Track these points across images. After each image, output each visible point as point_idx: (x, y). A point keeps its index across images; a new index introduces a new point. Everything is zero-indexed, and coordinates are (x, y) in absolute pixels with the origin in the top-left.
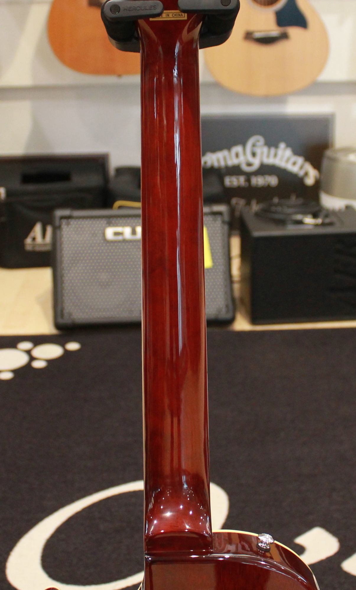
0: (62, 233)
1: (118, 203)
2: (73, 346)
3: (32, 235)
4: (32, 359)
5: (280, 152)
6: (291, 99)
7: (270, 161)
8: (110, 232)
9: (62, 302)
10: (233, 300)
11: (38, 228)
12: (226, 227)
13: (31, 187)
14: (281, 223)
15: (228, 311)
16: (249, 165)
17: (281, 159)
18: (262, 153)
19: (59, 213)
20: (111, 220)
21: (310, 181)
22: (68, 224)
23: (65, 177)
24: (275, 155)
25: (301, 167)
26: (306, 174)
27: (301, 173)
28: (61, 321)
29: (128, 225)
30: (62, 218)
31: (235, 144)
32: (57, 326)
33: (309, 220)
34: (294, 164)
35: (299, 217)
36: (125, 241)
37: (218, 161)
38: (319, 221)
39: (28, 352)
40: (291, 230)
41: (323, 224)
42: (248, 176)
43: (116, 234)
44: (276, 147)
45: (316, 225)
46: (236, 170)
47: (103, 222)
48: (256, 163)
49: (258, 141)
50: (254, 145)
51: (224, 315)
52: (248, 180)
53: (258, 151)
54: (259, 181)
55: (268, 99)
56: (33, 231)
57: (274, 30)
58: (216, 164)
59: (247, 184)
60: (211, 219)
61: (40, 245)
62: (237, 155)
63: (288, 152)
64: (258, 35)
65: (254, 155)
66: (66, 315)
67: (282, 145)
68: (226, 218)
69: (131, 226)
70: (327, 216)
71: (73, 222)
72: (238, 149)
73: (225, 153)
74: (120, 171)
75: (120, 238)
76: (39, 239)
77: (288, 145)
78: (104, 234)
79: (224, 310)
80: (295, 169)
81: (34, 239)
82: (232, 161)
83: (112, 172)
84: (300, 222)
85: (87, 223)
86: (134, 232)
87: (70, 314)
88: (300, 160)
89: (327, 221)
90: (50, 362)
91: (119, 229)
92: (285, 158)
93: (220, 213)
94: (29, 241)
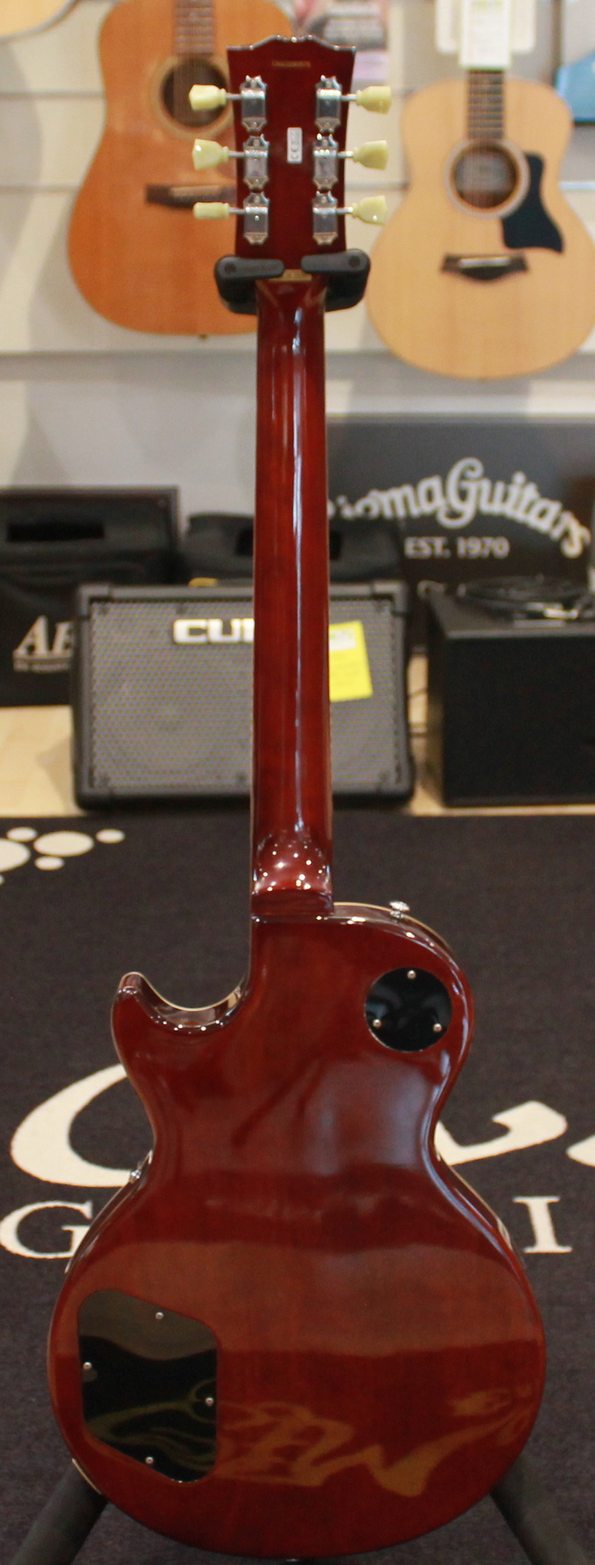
0: (94, 628)
1: (196, 582)
2: (111, 836)
3: (28, 640)
4: (35, 855)
5: (514, 491)
6: (536, 386)
7: (496, 508)
8: (182, 629)
9: (92, 756)
10: (410, 759)
11: (40, 628)
12: (399, 623)
13: (26, 548)
14: (505, 616)
15: (399, 780)
16: (454, 515)
17: (516, 506)
18: (479, 492)
19: (88, 591)
20: (184, 606)
21: (573, 549)
22: (104, 612)
23: (95, 531)
24: (505, 497)
25: (556, 522)
26: (566, 534)
27: (556, 533)
28: (87, 790)
29: (215, 617)
30: (93, 600)
31: (428, 474)
32: (81, 800)
33: (554, 611)
34: (542, 514)
35: (538, 606)
36: (209, 644)
37: (393, 505)
38: (574, 613)
39: (29, 844)
40: (522, 628)
41: (579, 620)
42: (452, 537)
43: (194, 632)
44: (508, 481)
45: (569, 621)
46: (427, 526)
47: (171, 608)
48: (468, 511)
49: (472, 469)
50: (463, 477)
51: (393, 785)
52: (451, 546)
53: (472, 487)
54: (472, 547)
55: (486, 385)
56: (30, 633)
57: (499, 254)
58: (388, 513)
59: (448, 553)
60: (372, 608)
61: (42, 662)
62: (430, 496)
63: (531, 492)
64: (467, 263)
65: (463, 495)
66: (97, 783)
67: (519, 478)
68: (400, 605)
69: (222, 619)
70: (588, 606)
71: (112, 607)
72: (434, 483)
73: (407, 490)
74: (199, 522)
75: (201, 639)
76: (41, 650)
77: (530, 479)
78: (171, 632)
79: (393, 777)
80: (544, 525)
81: (31, 649)
82: (420, 508)
83: (184, 525)
84: (539, 616)
85: (138, 610)
86: (227, 630)
87: (106, 780)
88: (554, 508)
89: (589, 614)
90: (69, 860)
91: (200, 623)
92: (524, 503)
93: (388, 597)
94: (21, 652)
